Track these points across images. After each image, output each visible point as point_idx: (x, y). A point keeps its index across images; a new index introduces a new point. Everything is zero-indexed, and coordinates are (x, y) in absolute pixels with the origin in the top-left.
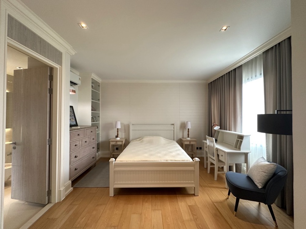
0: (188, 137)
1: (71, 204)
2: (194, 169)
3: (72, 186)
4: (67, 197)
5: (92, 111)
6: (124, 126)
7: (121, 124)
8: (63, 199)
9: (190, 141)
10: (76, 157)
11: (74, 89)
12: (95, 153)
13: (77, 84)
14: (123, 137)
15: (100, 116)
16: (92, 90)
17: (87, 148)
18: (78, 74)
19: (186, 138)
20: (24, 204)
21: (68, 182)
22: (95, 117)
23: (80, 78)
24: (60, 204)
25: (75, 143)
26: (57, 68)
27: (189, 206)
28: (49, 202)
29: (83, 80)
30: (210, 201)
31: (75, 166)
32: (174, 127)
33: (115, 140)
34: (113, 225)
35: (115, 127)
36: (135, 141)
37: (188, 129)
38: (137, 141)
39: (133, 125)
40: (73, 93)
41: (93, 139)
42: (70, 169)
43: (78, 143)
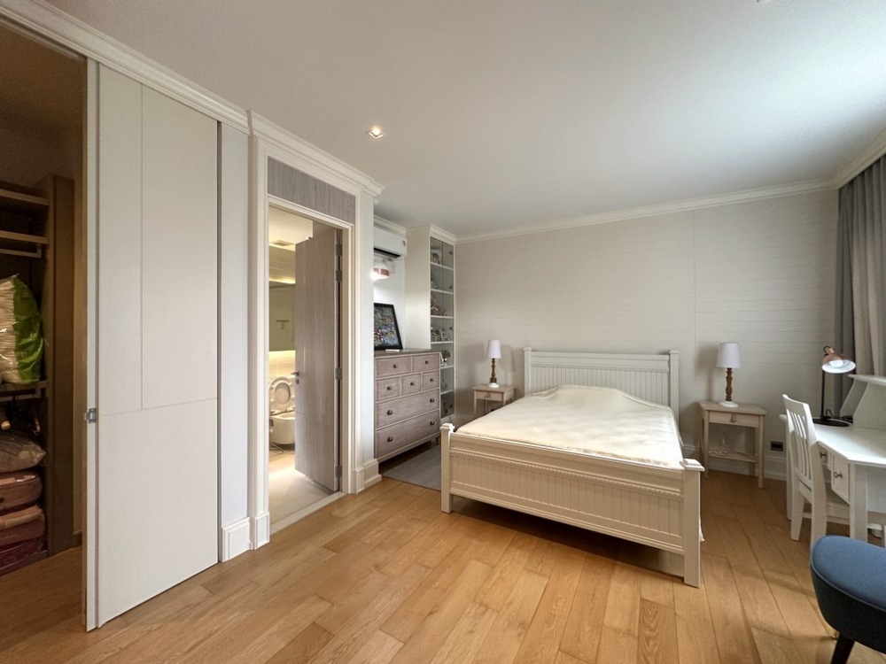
0: (729, 399)
1: (369, 503)
2: (682, 493)
3: (381, 471)
4: (367, 490)
5: (431, 314)
6: (512, 353)
7: (503, 347)
8: (360, 491)
9: (733, 414)
10: (389, 413)
11: (385, 268)
12: (436, 414)
13: (399, 256)
14: (510, 382)
15: (454, 328)
16: (431, 265)
17: (417, 399)
18: (404, 232)
19: (717, 403)
20: (309, 483)
21: (370, 462)
22: (443, 330)
23: (406, 240)
24: (354, 496)
25: (388, 383)
26: (348, 230)
27: (642, 600)
28: (339, 489)
29: (411, 243)
30: (740, 617)
31: (387, 431)
32: (669, 361)
33: (485, 388)
34: (426, 564)
35: (487, 356)
36: (537, 395)
37: (729, 370)
38: (541, 395)
39: (533, 351)
40: (385, 277)
41: (431, 380)
42: (376, 436)
43: (394, 384)
